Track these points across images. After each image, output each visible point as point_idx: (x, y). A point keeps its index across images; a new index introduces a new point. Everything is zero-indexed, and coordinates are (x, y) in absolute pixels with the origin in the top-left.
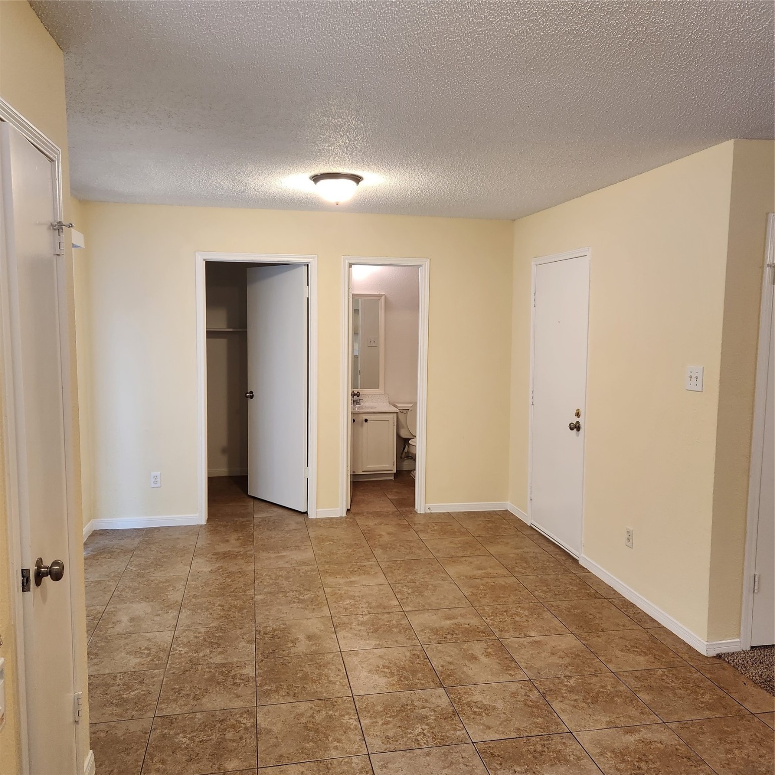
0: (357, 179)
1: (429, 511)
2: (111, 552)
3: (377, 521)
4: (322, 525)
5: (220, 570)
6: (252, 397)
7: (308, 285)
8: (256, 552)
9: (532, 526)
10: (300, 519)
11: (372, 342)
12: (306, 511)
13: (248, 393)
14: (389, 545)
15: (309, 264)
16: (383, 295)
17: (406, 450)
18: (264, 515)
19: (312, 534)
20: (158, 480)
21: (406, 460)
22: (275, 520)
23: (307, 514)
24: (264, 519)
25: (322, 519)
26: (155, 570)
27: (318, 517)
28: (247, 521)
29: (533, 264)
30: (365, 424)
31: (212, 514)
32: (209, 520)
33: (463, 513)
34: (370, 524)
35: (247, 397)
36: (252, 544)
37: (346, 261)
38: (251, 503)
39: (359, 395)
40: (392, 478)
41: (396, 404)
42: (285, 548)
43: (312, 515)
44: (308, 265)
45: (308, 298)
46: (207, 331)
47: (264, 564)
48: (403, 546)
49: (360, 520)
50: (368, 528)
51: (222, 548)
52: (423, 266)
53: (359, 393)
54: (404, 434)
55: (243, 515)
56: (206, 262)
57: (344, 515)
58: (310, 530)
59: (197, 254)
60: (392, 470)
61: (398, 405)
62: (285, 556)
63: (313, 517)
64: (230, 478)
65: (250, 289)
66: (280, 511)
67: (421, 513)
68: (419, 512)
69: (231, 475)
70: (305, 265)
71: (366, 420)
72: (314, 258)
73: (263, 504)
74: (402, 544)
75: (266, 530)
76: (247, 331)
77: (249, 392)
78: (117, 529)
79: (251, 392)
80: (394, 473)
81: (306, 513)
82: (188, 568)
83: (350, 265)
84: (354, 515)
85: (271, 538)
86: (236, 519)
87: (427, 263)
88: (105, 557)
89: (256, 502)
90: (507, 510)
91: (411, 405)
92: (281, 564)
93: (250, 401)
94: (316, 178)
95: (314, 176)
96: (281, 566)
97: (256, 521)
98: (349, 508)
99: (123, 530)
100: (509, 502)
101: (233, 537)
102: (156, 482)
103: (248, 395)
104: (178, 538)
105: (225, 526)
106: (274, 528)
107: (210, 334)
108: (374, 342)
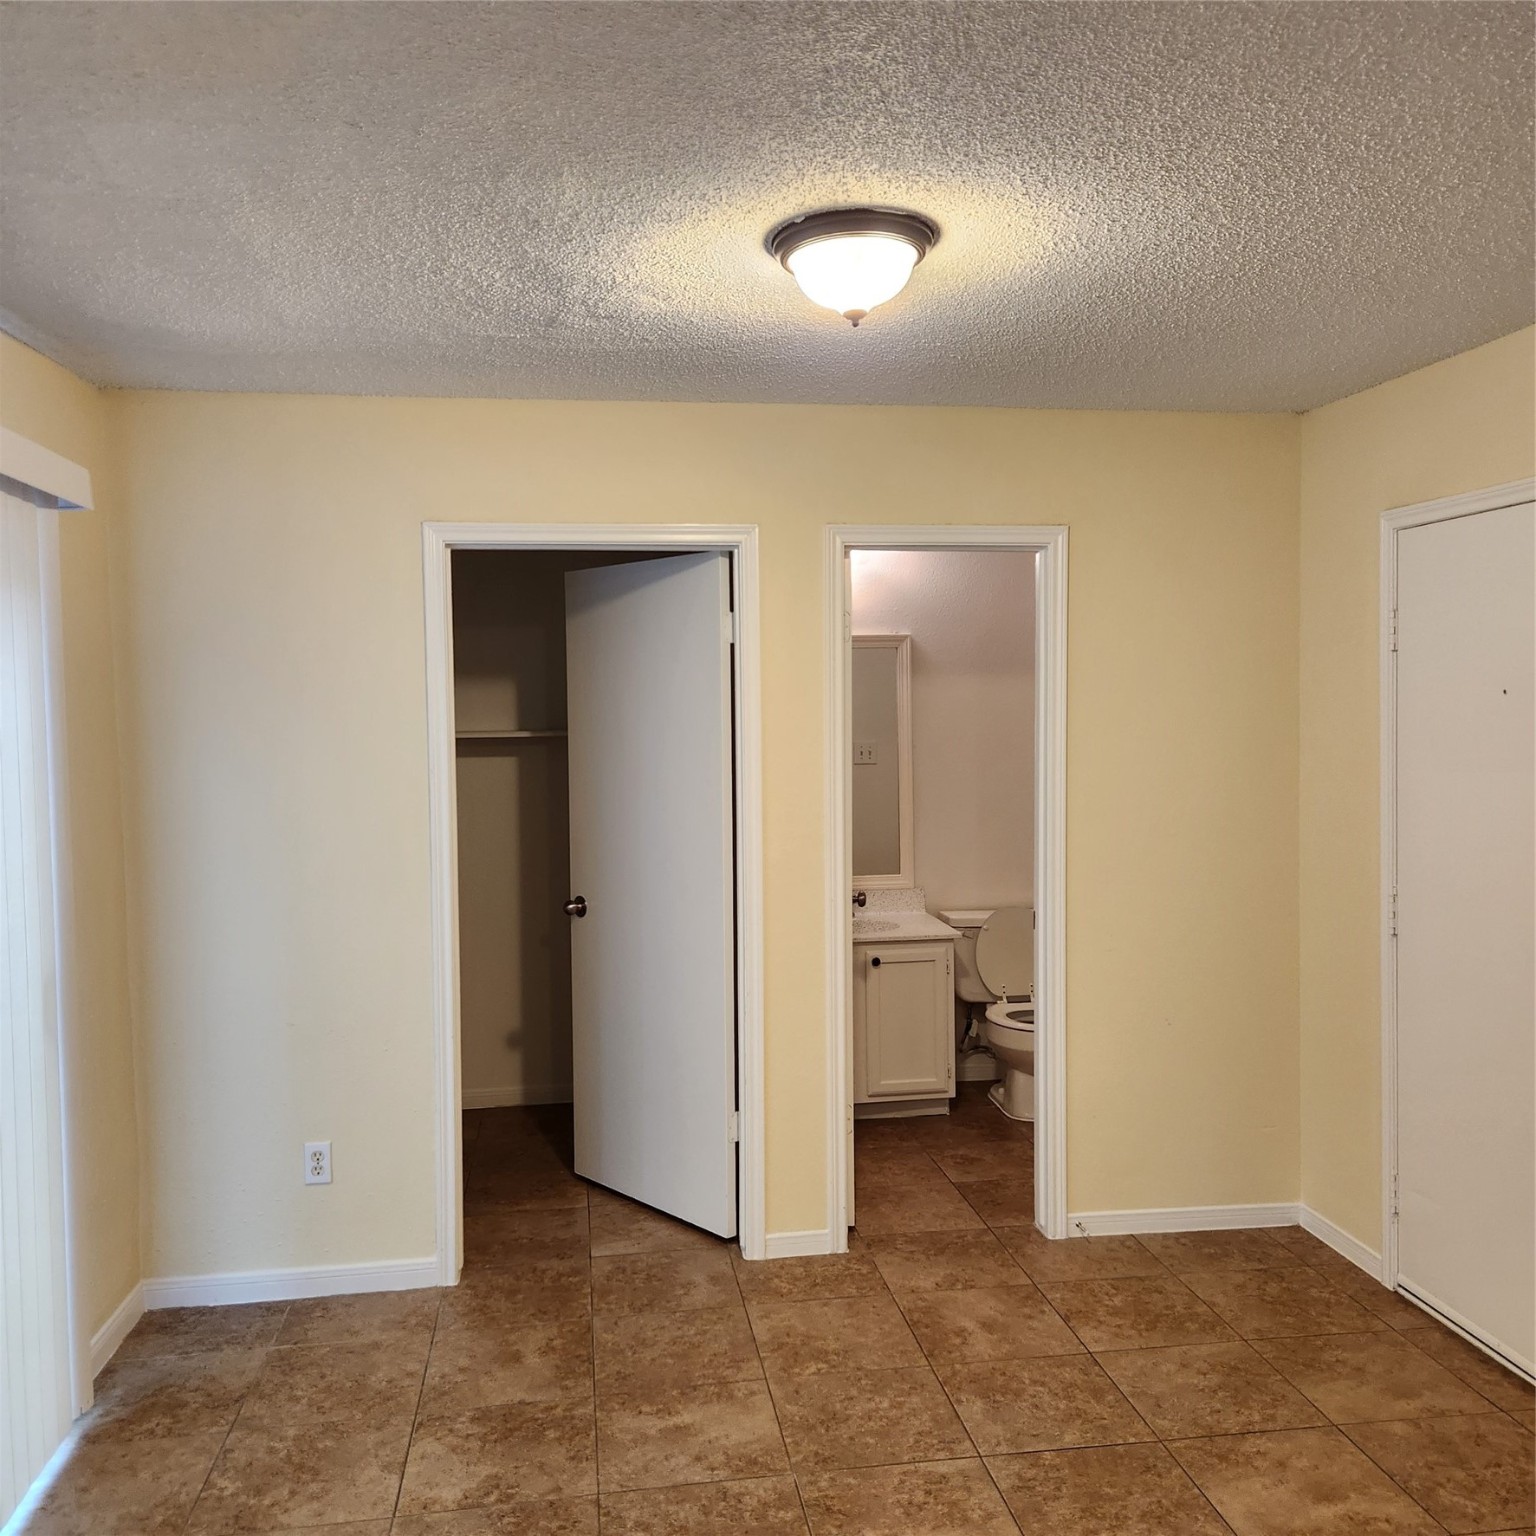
0: (920, 230)
1: (1077, 1234)
2: (173, 1407)
3: (940, 1273)
4: (785, 1287)
5: (493, 1498)
6: (581, 912)
7: (732, 610)
8: (602, 1410)
9: (1402, 1291)
10: (719, 1261)
11: (866, 754)
12: (735, 1234)
13: (570, 903)
14: (1000, 1380)
15: (736, 551)
16: (906, 637)
17: (973, 1032)
18: (620, 1248)
19: (761, 1331)
20: (326, 1163)
21: (972, 1054)
22: (651, 1267)
23: (738, 1242)
24: (621, 1266)
25: (782, 1263)
26: (293, 1493)
27: (771, 1257)
28: (576, 1272)
29: (1385, 527)
30: (873, 971)
31: (477, 1247)
32: (468, 1268)
33: (1178, 1237)
34: (922, 1284)
35: (569, 913)
36: (585, 1374)
37: (838, 541)
38: (582, 1200)
39: (864, 900)
40: (945, 1110)
41: (946, 914)
42: (688, 1390)
43: (754, 1249)
44: (731, 555)
45: (732, 646)
46: (457, 739)
47: (626, 1469)
48: (1043, 1384)
49: (890, 1269)
50: (921, 1304)
51: (503, 1390)
52: (1051, 547)
53: (864, 894)
54: (972, 994)
55: (561, 1249)
56: (453, 552)
57: (842, 1248)
58: (754, 1310)
59: (426, 530)
60: (946, 1092)
61: (952, 915)
62: (687, 1427)
63: (755, 1258)
64: (527, 1109)
65: (573, 627)
66: (664, 1231)
67: (1057, 1238)
68: (1050, 1238)
69: (534, 1103)
70: (722, 554)
71: (876, 962)
72: (748, 533)
73: (613, 1206)
74: (1037, 1376)
75: (627, 1309)
76: (567, 737)
77: (572, 899)
78: (211, 1305)
79: (580, 900)
80: (950, 1099)
81: (736, 1240)
82: (394, 1480)
83: (847, 548)
84: (869, 1246)
85: (643, 1343)
86: (542, 1265)
87: (1061, 540)
88: (152, 1432)
89: (597, 1199)
90: (1297, 1228)
91: (986, 917)
92: (682, 1468)
93: (576, 923)
94: (784, 238)
95: (784, 229)
96: (680, 1479)
97: (599, 1271)
98: (853, 1225)
99: (229, 1311)
100: (1301, 1204)
101: (533, 1340)
102: (317, 1170)
103: (571, 906)
104: (376, 1346)
105: (512, 1293)
106: (650, 1304)
107: (466, 747)
108: (870, 753)
